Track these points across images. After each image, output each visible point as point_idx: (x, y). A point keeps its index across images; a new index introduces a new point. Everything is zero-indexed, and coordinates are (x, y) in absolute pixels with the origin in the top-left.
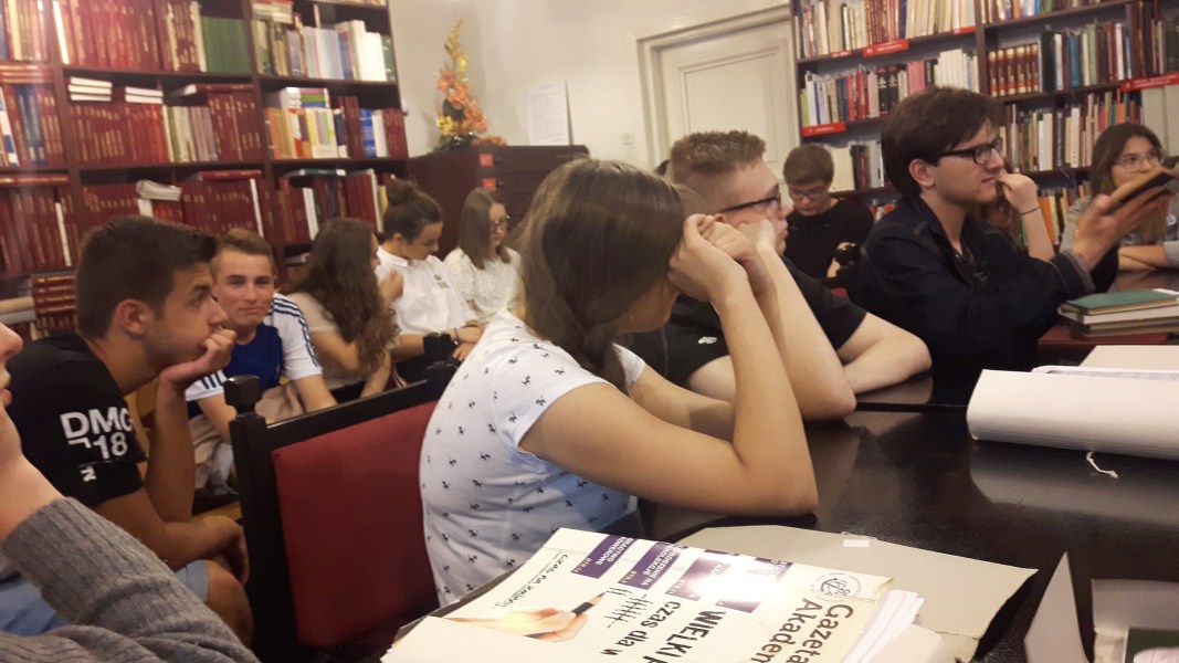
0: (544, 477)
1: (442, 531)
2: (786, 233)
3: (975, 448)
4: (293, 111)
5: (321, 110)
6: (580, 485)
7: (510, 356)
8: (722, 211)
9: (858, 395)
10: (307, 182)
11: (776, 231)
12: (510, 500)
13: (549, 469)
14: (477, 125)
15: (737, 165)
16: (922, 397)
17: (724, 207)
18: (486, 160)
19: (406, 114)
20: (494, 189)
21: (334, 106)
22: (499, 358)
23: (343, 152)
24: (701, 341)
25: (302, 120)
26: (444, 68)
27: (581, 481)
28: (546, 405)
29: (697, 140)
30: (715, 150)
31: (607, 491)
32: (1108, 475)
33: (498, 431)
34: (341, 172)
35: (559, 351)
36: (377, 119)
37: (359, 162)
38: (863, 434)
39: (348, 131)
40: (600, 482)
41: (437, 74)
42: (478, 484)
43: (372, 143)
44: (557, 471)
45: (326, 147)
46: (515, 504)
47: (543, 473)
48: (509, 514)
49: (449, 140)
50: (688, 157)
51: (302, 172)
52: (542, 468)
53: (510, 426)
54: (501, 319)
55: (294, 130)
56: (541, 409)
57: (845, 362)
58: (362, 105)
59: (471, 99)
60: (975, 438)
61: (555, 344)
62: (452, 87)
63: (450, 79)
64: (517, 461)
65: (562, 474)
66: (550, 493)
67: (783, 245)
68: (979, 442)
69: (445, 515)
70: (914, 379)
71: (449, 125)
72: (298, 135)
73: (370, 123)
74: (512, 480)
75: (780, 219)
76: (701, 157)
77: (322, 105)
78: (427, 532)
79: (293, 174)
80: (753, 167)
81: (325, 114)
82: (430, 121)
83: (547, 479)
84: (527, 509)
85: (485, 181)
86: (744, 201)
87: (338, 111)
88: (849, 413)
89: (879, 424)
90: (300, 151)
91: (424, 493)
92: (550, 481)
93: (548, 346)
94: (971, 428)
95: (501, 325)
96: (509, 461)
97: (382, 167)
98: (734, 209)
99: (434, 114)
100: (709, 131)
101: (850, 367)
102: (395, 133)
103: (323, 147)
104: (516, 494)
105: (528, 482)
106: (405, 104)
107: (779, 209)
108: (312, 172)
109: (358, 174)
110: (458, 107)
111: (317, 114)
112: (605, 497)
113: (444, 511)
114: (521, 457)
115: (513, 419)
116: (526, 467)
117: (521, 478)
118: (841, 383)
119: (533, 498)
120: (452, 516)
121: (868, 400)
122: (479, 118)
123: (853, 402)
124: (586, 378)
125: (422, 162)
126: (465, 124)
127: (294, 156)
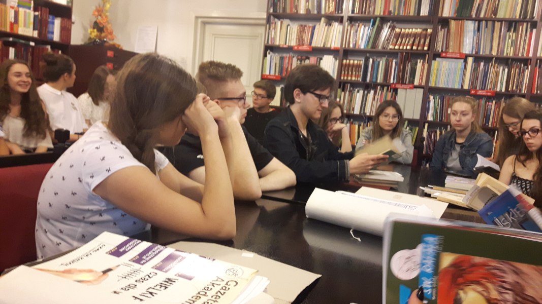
0: (103, 209)
1: (44, 227)
2: (246, 115)
3: (307, 221)
4: (12, 8)
5: (28, 11)
8: (218, 99)
9: (263, 192)
10: (13, 44)
11: (241, 113)
12: (84, 218)
13: (107, 205)
14: (110, 36)
15: (229, 80)
16: (290, 197)
17: (219, 97)
18: (110, 54)
19: (73, 23)
20: (112, 68)
21: (35, 10)
23: (35, 34)
24: (198, 157)
25: (16, 14)
26: (98, 6)
27: (123, 213)
28: (111, 173)
29: (212, 63)
30: (219, 70)
31: (136, 220)
32: (357, 240)
33: (83, 181)
34: (32, 44)
35: (124, 147)
36: (58, 22)
37: (43, 40)
38: (263, 209)
39: (41, 24)
40: (133, 215)
41: (94, 8)
42: (67, 206)
43: (53, 33)
44: (111, 207)
45: (27, 30)
46: (86, 220)
47: (103, 206)
48: (82, 225)
49: (93, 40)
50: (207, 71)
51: (11, 39)
52: (103, 204)
53: (90, 180)
54: (97, 126)
55: (11, 18)
56: (108, 174)
57: (260, 177)
58: (50, 13)
59: (108, 23)
60: (307, 217)
62: (100, 15)
63: (100, 11)
64: (90, 199)
65: (114, 209)
66: (106, 217)
67: (244, 120)
68: (310, 219)
69: (48, 220)
70: (288, 189)
71: (95, 33)
72: (13, 20)
73: (53, 23)
74: (86, 207)
75: (244, 108)
76: (213, 72)
77: (30, 8)
78: (37, 227)
79: (6, 39)
80: (236, 82)
81: (30, 13)
82: (85, 29)
83: (104, 210)
84: (92, 223)
85: (108, 64)
86: (229, 96)
87: (37, 13)
88: (258, 199)
89: (270, 206)
90: (12, 28)
91: (39, 207)
92: (106, 211)
93: (119, 144)
94: (306, 212)
95: (97, 129)
96: (87, 198)
97: (55, 45)
98: (224, 99)
99: (88, 26)
100: (219, 61)
101: (262, 179)
102: (66, 31)
103: (25, 29)
104: (88, 215)
105: (94, 210)
106: (74, 18)
107: (245, 104)
108: (16, 40)
109: (42, 46)
110: (102, 26)
111: (25, 12)
112: (135, 223)
113: (47, 218)
114: (93, 197)
115: (92, 177)
116: (94, 202)
117: (91, 207)
119: (96, 218)
120: (51, 220)
121: (267, 195)
122: (111, 33)
123: (260, 194)
124: (135, 163)
125: (77, 48)
126: (103, 35)
127: (8, 30)
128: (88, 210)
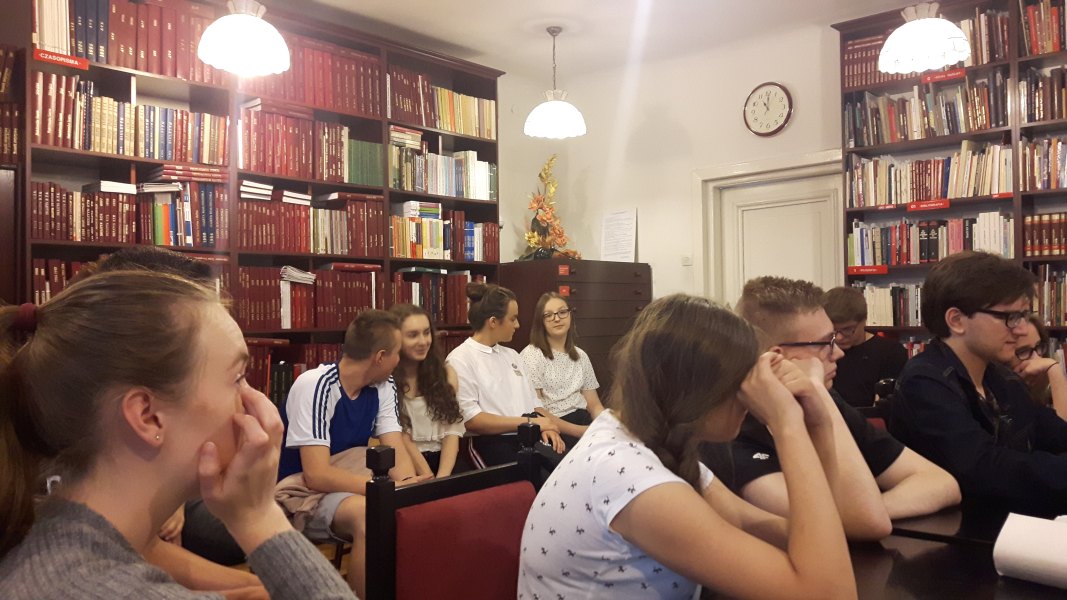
1: (534, 591)
3: (1000, 583)
4: (412, 219)
5: (435, 220)
6: (656, 571)
7: (610, 449)
8: (780, 345)
9: (894, 521)
10: (416, 277)
12: (596, 573)
13: (631, 551)
14: (559, 240)
15: (799, 310)
17: (782, 341)
18: (563, 270)
19: (501, 228)
21: (444, 219)
22: (600, 450)
23: (447, 255)
24: (755, 456)
25: (419, 227)
26: (537, 194)
27: (658, 566)
28: (635, 494)
29: (767, 282)
31: (678, 579)
33: (594, 510)
34: (444, 272)
35: (650, 452)
36: (478, 230)
37: (459, 264)
39: (454, 239)
41: (530, 197)
42: (571, 554)
43: (472, 249)
44: (639, 554)
45: (435, 251)
46: (598, 577)
47: (626, 553)
48: (593, 586)
49: (534, 251)
50: (758, 295)
51: (413, 269)
52: (625, 548)
53: (605, 508)
54: (603, 419)
55: (412, 236)
56: (630, 497)
57: (883, 489)
58: (466, 220)
59: (556, 218)
60: (1000, 573)
61: (647, 446)
62: (541, 208)
63: (540, 202)
64: (606, 539)
65: (640, 557)
66: (631, 572)
68: (1003, 577)
69: (540, 577)
71: (536, 238)
72: (414, 239)
73: (472, 234)
74: (599, 554)
75: (831, 361)
76: (770, 297)
77: (437, 216)
78: (521, 590)
79: (406, 270)
80: (813, 313)
81: (437, 223)
82: (518, 233)
83: (629, 559)
84: (609, 584)
85: (561, 287)
86: (801, 340)
87: (447, 222)
88: (884, 537)
90: (414, 252)
91: (524, 557)
92: (629, 562)
93: (641, 447)
94: (997, 564)
96: (600, 538)
97: (477, 269)
99: (524, 229)
101: (888, 494)
102: (492, 243)
103: (432, 250)
104: (602, 568)
105: (612, 559)
106: (501, 219)
107: (831, 353)
108: (421, 269)
109: (456, 273)
110: (545, 225)
111: (431, 222)
113: (539, 574)
114: (610, 536)
115: (607, 502)
116: (611, 544)
117: (607, 554)
118: (880, 509)
119: (614, 575)
120: (545, 579)
122: (560, 235)
123: (889, 527)
125: (509, 266)
126: (548, 239)
127: (409, 256)
128: (603, 559)
